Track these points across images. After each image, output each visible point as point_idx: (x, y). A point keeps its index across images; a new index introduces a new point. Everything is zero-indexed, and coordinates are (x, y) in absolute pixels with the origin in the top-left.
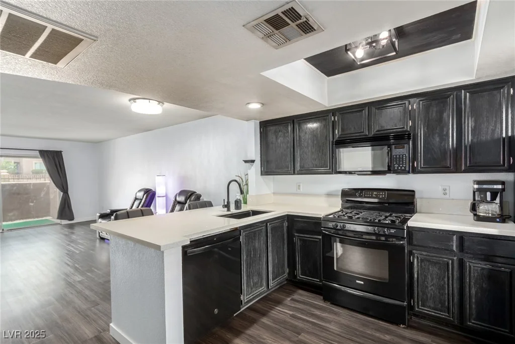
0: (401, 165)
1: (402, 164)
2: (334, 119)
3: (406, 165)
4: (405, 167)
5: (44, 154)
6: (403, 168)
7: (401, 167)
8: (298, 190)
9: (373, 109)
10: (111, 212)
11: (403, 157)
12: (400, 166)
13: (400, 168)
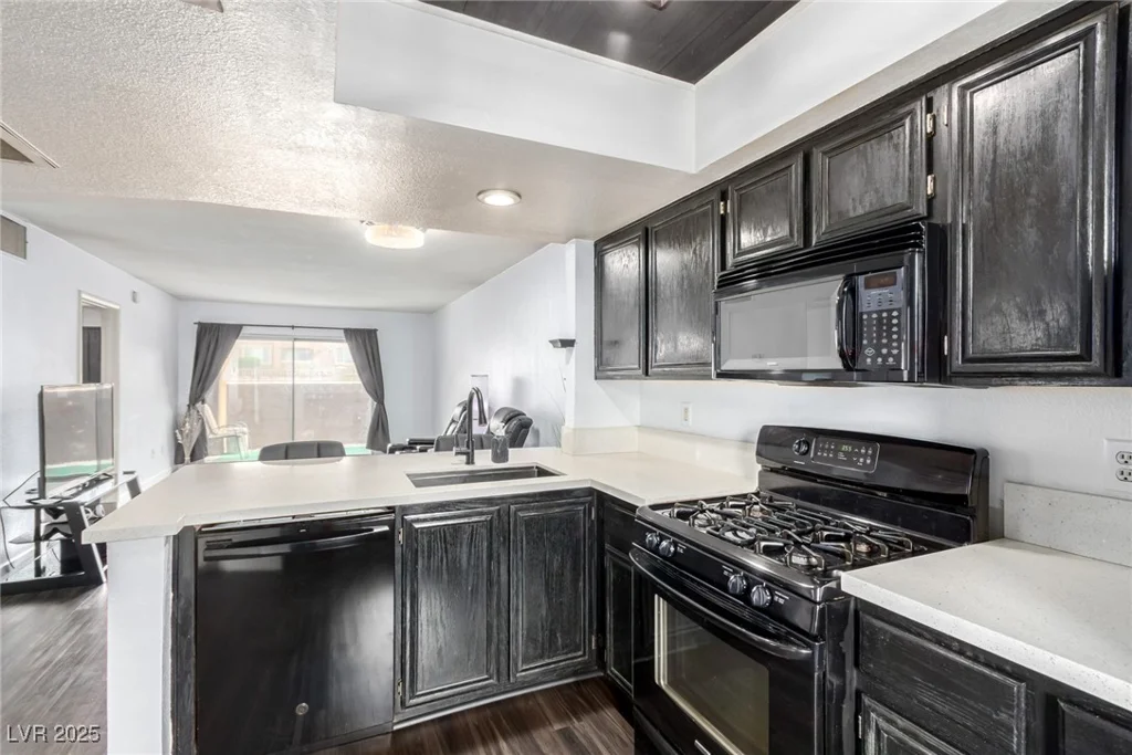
0: (884, 351)
1: (888, 346)
2: (725, 209)
3: (899, 348)
4: (897, 358)
5: (352, 334)
6: (891, 360)
7: (885, 358)
8: (684, 422)
9: (819, 160)
10: (410, 443)
11: (890, 318)
12: (879, 354)
13: (880, 360)
